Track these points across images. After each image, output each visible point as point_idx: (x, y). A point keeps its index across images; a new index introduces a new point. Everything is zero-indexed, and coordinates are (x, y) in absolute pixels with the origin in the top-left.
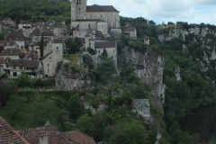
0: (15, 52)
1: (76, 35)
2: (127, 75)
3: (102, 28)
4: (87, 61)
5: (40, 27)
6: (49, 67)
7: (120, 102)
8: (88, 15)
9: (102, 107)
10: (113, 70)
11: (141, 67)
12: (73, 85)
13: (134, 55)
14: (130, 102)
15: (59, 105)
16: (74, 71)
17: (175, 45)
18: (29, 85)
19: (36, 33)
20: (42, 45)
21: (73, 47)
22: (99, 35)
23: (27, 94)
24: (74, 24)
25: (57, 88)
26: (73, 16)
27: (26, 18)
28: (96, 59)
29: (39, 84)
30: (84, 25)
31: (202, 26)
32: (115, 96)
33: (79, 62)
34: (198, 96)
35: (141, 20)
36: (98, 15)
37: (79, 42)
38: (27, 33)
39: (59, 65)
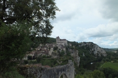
0: (44, 50)
2: (68, 54)
3: (63, 44)
7: (65, 61)
9: (61, 62)
10: (64, 53)
11: (72, 53)
12: (55, 57)
13: (71, 50)
14: (67, 61)
17: (83, 47)
21: (55, 49)
22: (62, 46)
26: (57, 42)
28: (61, 51)
29: (48, 57)
30: (59, 44)
31: (89, 42)
32: (64, 59)
33: (57, 52)
34: (89, 60)
35: (75, 42)
36: (62, 41)
37: (57, 47)
39: (52, 53)
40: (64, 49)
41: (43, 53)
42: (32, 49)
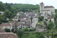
1: (42, 15)
3: (49, 13)
4: (45, 23)
5: (31, 13)
6: (34, 25)
8: (45, 9)
9: (50, 37)
12: (41, 30)
15: (37, 36)
16: (41, 26)
18: (28, 31)
19: (30, 15)
20: (31, 19)
21: (41, 19)
22: (48, 15)
23: (27, 33)
24: (41, 12)
25: (36, 31)
26: (41, 10)
27: (27, 11)
28: (48, 22)
29: (31, 30)
30: (44, 12)
33: (42, 23)
36: (48, 9)
37: (43, 17)
38: (27, 15)
40: (53, 20)
41: (24, 25)
42: (8, 19)
